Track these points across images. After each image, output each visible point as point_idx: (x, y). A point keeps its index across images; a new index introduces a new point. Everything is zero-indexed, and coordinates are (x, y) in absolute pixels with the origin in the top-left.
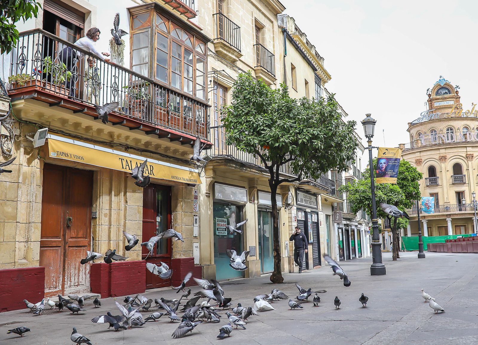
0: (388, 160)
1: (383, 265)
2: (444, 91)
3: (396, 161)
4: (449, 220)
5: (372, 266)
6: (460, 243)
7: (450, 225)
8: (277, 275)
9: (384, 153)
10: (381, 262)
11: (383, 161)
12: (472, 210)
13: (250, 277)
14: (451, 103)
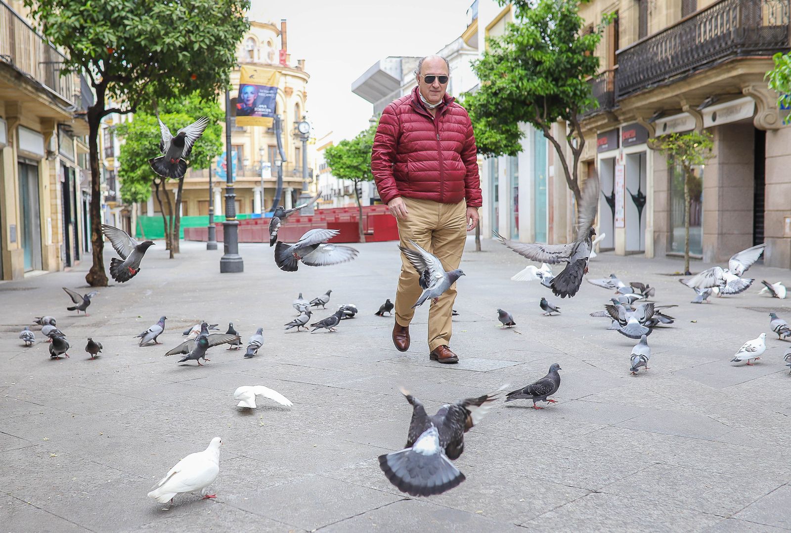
0: (258, 88)
1: (240, 256)
3: (271, 92)
5: (222, 259)
6: (249, 227)
8: (99, 273)
9: (251, 77)
10: (237, 253)
11: (249, 89)
12: (253, 176)
13: (13, 279)
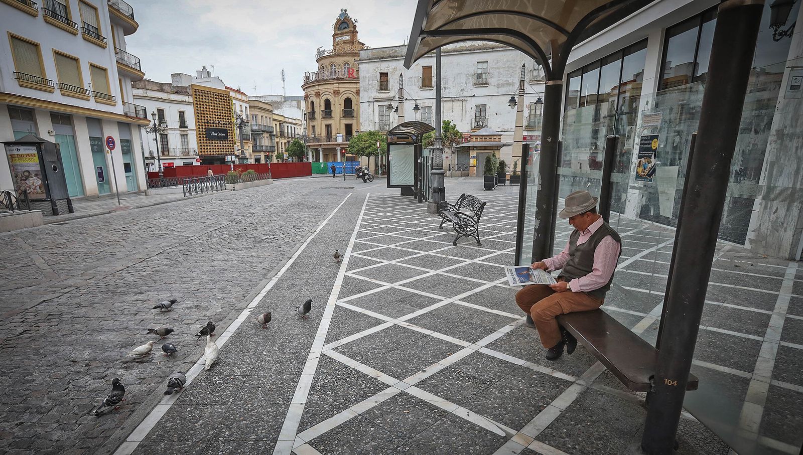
2: (344, 26)
4: (338, 149)
7: (339, 153)
14: (348, 38)
